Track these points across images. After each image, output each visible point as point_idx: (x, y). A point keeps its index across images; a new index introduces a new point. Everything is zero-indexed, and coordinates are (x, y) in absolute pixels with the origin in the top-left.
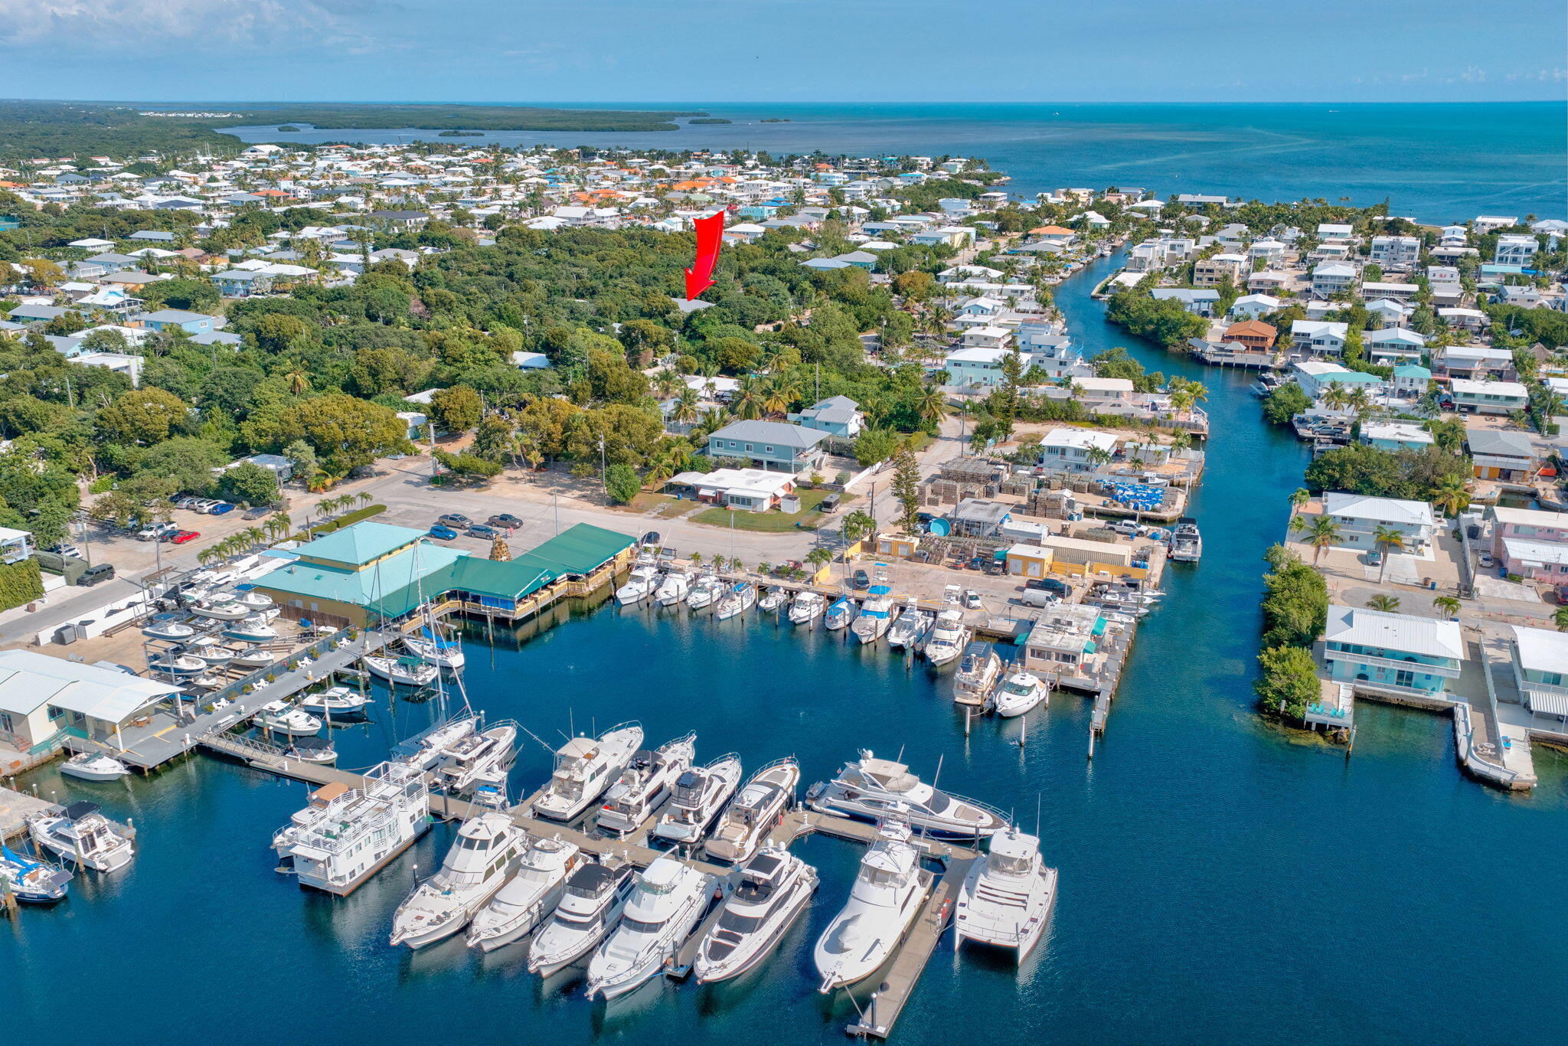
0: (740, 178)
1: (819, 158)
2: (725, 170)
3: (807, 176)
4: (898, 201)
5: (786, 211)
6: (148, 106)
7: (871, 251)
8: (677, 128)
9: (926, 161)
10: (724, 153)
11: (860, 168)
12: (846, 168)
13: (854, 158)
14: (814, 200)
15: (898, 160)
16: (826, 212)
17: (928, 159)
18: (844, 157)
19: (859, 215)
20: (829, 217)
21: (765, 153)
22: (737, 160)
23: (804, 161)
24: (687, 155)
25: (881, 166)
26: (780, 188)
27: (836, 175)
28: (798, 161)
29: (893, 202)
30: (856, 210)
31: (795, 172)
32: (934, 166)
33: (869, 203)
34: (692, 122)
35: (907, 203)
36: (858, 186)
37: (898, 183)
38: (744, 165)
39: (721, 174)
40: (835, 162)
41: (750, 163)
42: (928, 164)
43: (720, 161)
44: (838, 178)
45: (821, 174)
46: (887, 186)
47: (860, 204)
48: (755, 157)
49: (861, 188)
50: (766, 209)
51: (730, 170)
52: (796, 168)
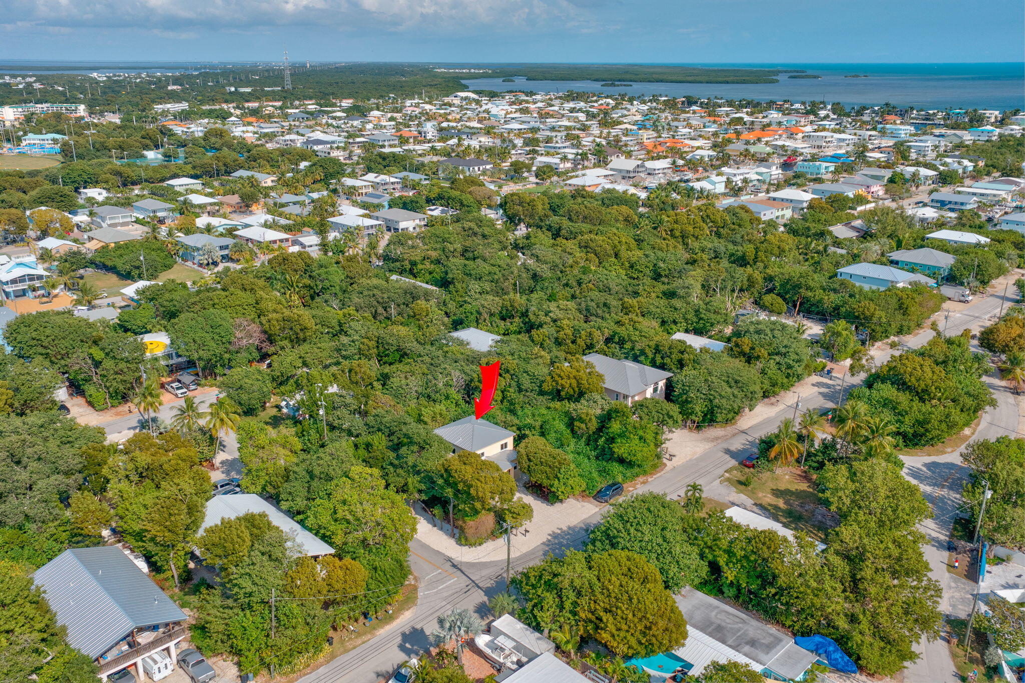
0: (809, 128)
1: (888, 109)
2: (798, 119)
3: (874, 129)
4: (971, 161)
5: (845, 167)
6: (440, 65)
7: (943, 246)
8: (777, 81)
9: (994, 114)
10: (803, 103)
11: (927, 119)
12: (913, 119)
13: (922, 110)
14: (877, 155)
15: (965, 113)
16: (887, 174)
17: (997, 113)
18: (912, 109)
19: (926, 178)
20: (892, 181)
21: (838, 104)
22: (812, 110)
23: (874, 112)
24: (771, 105)
25: (947, 117)
26: (844, 140)
27: (902, 127)
28: (868, 111)
29: (966, 162)
30: (924, 172)
31: (864, 122)
32: (1003, 119)
33: (937, 163)
34: (791, 77)
35: (981, 164)
36: (926, 141)
37: (967, 137)
38: (816, 115)
39: (794, 122)
40: (903, 113)
41: (822, 113)
42: (996, 117)
43: (797, 111)
44: (905, 130)
45: (888, 126)
46: (957, 141)
47: (927, 166)
48: (829, 107)
49: (929, 144)
50: (824, 165)
51: (803, 120)
52: (866, 118)
